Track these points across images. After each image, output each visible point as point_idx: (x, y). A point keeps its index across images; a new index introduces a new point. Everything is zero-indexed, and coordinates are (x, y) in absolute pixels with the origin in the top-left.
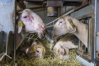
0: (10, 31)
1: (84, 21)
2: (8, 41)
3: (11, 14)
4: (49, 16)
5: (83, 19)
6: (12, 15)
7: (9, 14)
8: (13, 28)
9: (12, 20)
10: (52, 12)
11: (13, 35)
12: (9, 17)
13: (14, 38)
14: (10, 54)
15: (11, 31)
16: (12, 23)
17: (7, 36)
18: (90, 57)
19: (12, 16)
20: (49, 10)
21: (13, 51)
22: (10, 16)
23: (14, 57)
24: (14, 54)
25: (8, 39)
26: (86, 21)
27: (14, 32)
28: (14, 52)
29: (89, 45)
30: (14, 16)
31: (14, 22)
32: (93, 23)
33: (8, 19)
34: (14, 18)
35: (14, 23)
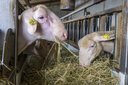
0: (8, 28)
1: (108, 17)
2: (5, 43)
3: (10, 4)
4: (63, 9)
5: (107, 14)
6: (12, 5)
7: (7, 4)
8: (14, 24)
9: (11, 13)
10: (68, 3)
11: (14, 34)
12: (8, 8)
13: (15, 39)
14: (9, 62)
15: (10, 29)
16: (12, 18)
17: (4, 36)
18: (118, 65)
19: (12, 7)
20: (63, 1)
21: (13, 57)
22: (9, 6)
23: (14, 65)
24: (16, 61)
25: (6, 40)
26: (110, 17)
27: (15, 30)
28: (15, 58)
29: (116, 48)
30: (14, 7)
31: (15, 15)
32: (125, 20)
33: (6, 11)
34: (15, 9)
35: (14, 17)
